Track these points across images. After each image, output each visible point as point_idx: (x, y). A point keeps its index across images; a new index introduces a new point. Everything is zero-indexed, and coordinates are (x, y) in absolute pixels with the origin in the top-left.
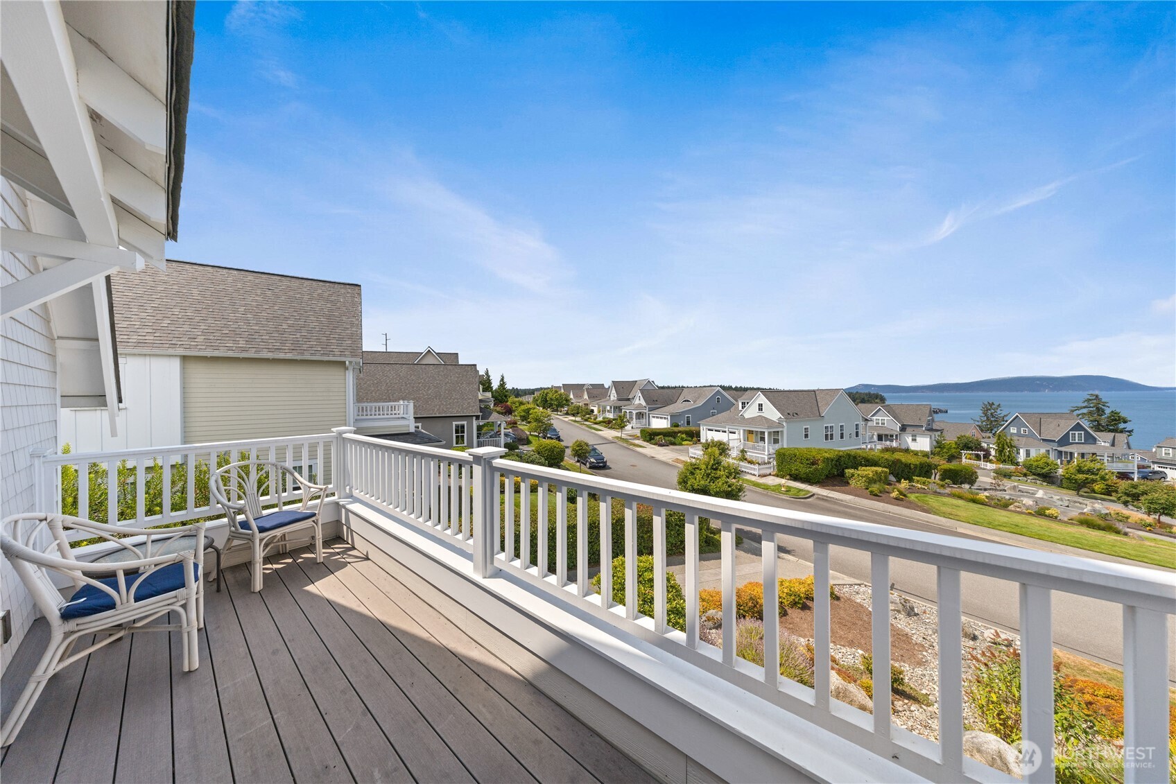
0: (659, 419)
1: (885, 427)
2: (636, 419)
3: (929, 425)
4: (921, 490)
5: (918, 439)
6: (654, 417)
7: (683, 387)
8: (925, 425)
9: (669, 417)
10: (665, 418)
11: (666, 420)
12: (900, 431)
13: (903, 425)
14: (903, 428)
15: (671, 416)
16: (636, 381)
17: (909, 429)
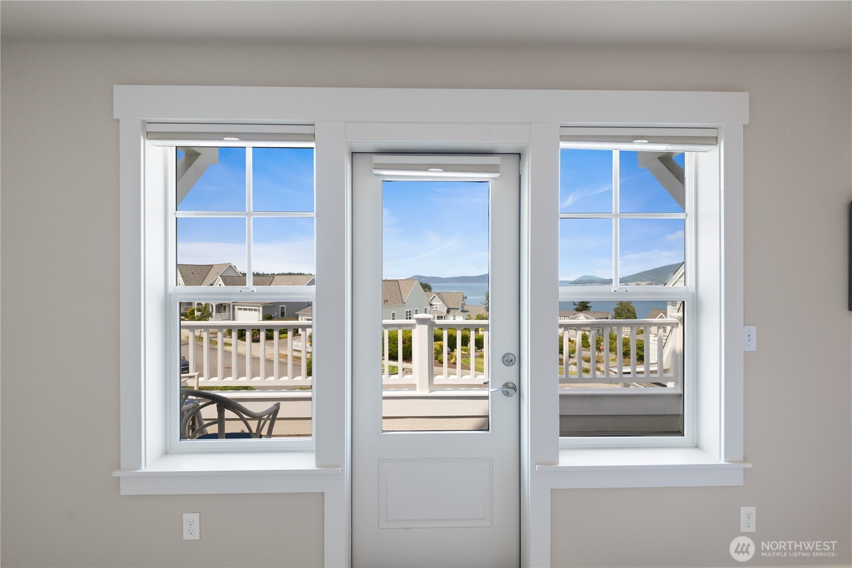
0: (248, 311)
1: (438, 310)
2: (216, 313)
3: (462, 307)
4: (465, 356)
5: (456, 318)
6: (240, 309)
7: (274, 274)
8: (460, 308)
9: (261, 309)
10: (255, 310)
11: (257, 313)
12: (447, 313)
13: (448, 308)
14: (448, 312)
15: (263, 307)
16: (212, 266)
17: (451, 311)
